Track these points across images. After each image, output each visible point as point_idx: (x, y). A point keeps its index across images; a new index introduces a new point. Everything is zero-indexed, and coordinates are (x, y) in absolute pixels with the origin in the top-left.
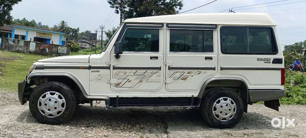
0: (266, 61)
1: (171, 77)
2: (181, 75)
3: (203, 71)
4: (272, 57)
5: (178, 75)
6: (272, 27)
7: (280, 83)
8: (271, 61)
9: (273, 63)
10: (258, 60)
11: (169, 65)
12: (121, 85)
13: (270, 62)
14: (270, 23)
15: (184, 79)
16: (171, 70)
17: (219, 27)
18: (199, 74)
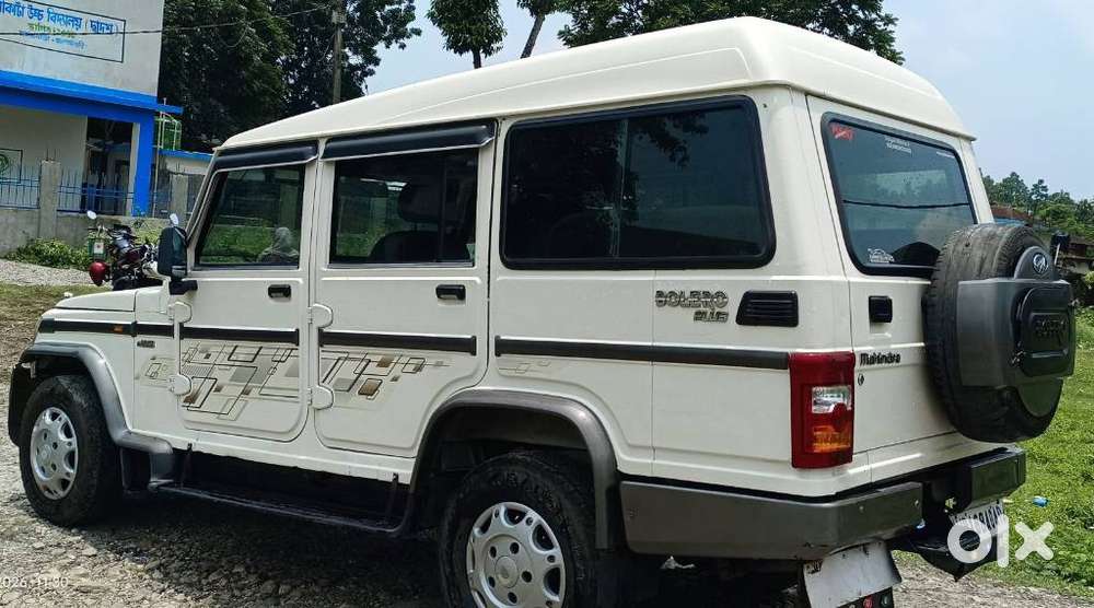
0: (702, 309)
1: (328, 380)
2: (358, 371)
3: (431, 356)
4: (735, 283)
5: (348, 371)
6: (750, 94)
7: (786, 453)
8: (733, 309)
9: (743, 319)
10: (660, 304)
11: (321, 325)
12: (197, 403)
13: (720, 317)
14: (745, 75)
15: (369, 392)
16: (327, 348)
17: (504, 128)
18: (418, 369)
